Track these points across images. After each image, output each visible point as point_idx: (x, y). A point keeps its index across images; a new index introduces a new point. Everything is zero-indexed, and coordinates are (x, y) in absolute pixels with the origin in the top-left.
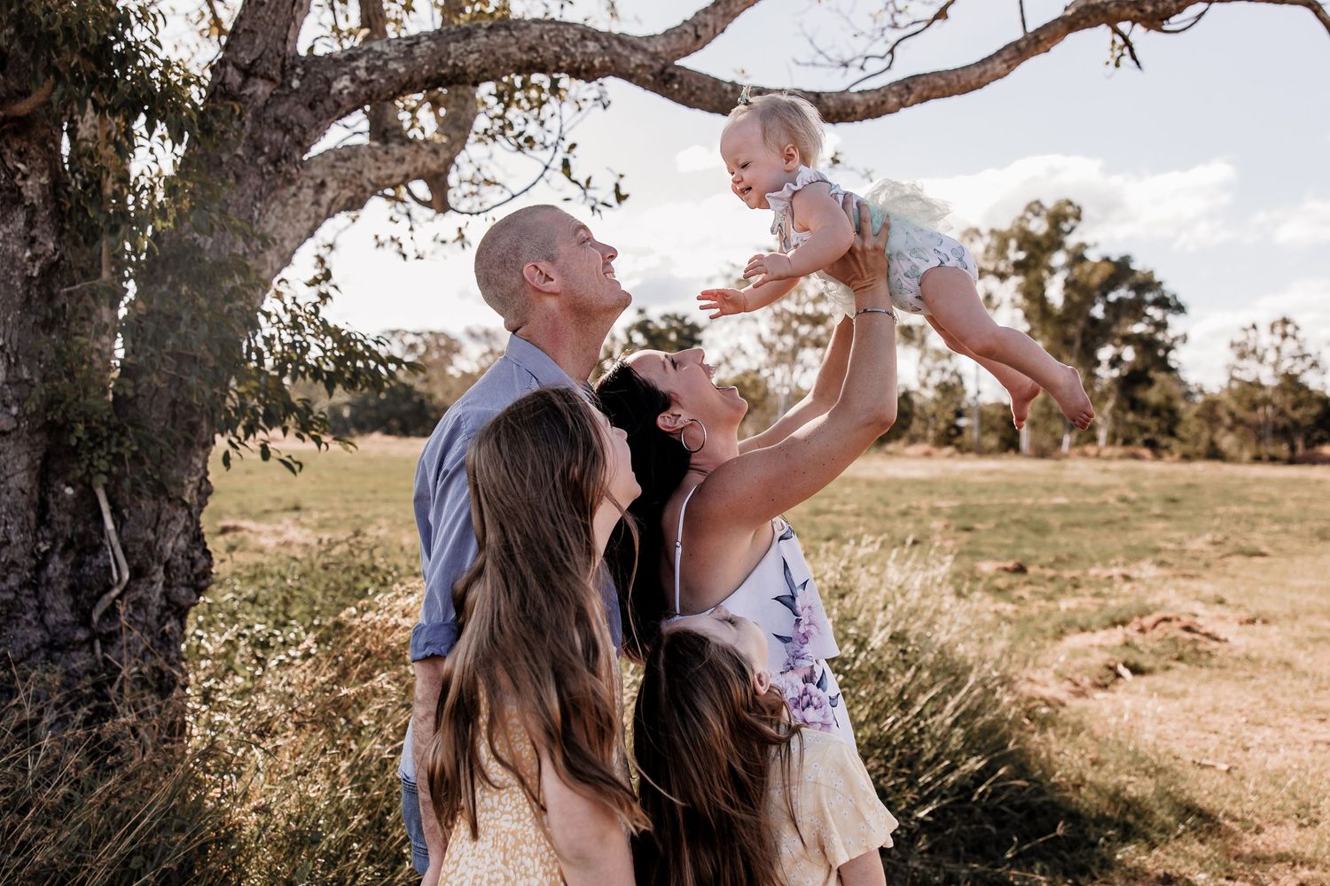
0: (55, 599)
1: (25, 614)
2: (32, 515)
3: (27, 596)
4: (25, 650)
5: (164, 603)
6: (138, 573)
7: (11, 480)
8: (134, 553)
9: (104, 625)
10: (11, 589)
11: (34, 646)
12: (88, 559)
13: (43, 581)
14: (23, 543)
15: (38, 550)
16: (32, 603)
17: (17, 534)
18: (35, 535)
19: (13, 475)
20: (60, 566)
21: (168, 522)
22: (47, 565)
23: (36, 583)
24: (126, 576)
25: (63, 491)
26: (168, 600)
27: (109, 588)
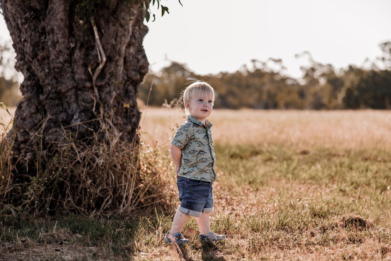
0: (78, 69)
1: (67, 74)
2: (67, 31)
3: (68, 67)
4: (66, 88)
5: (126, 78)
6: (110, 59)
7: (58, 15)
8: (107, 49)
9: (98, 82)
10: (60, 62)
11: (70, 87)
12: (90, 52)
13: (73, 60)
14: (64, 43)
15: (70, 46)
16: (70, 70)
17: (61, 39)
18: (68, 40)
19: (58, 13)
20: (79, 54)
21: (121, 36)
22: (74, 53)
23: (70, 61)
24: (104, 59)
25: (79, 22)
26: (128, 77)
27: (98, 65)
